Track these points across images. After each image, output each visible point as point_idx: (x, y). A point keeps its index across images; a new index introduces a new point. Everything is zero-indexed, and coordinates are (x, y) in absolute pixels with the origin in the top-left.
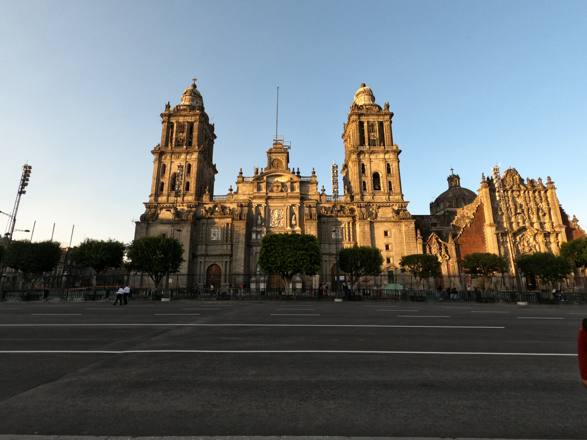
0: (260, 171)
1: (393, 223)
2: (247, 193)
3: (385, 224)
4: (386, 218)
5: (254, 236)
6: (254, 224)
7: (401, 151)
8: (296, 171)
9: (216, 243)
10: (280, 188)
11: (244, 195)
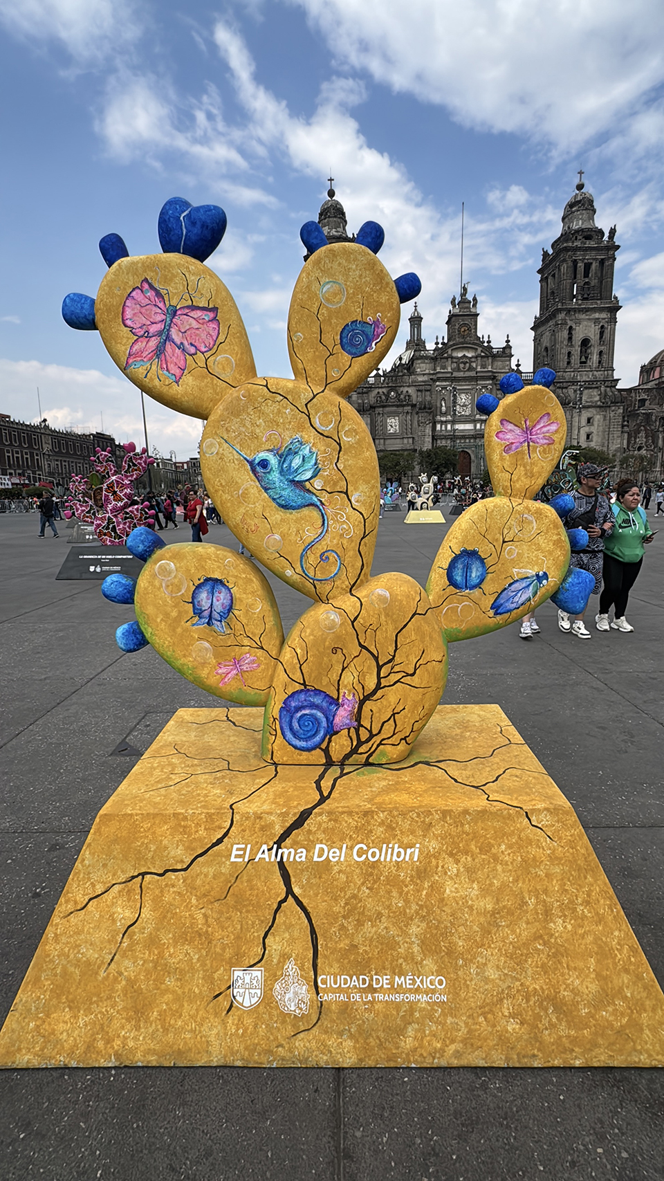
0: (440, 341)
1: (598, 409)
2: (427, 372)
3: (590, 410)
4: (591, 402)
5: (438, 427)
6: (439, 413)
7: (621, 307)
8: (486, 339)
9: (394, 436)
10: (468, 365)
11: (424, 374)
